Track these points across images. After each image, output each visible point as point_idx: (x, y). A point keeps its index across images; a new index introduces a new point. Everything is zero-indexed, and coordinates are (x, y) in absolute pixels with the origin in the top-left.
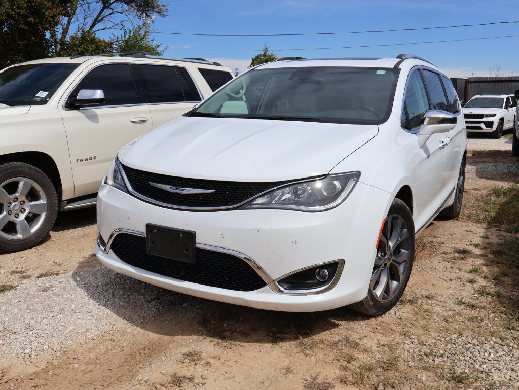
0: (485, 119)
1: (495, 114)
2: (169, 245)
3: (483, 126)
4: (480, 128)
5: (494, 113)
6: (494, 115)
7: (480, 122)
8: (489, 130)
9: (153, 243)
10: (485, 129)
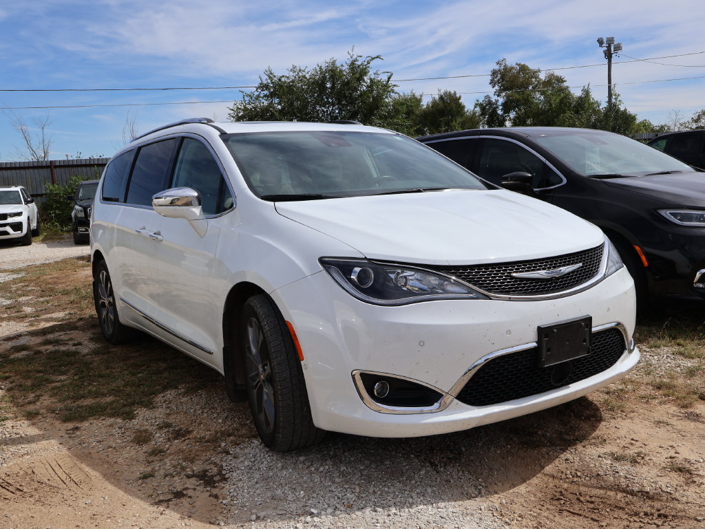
0: (10, 220)
1: (22, 213)
2: (567, 343)
3: (8, 229)
4: (6, 233)
5: (19, 211)
6: (19, 214)
7: (5, 225)
8: (18, 234)
9: (549, 350)
10: (13, 234)
